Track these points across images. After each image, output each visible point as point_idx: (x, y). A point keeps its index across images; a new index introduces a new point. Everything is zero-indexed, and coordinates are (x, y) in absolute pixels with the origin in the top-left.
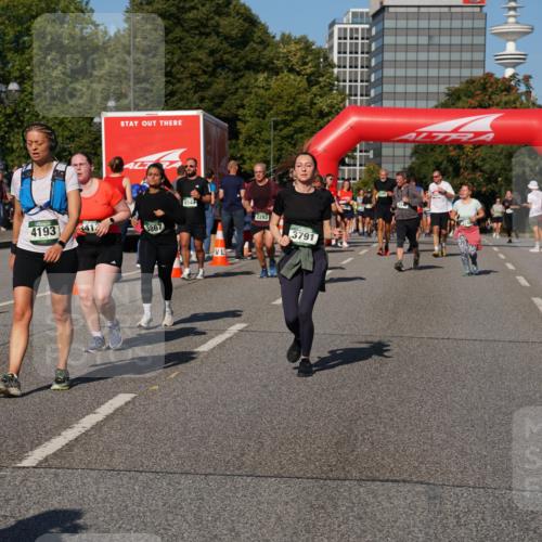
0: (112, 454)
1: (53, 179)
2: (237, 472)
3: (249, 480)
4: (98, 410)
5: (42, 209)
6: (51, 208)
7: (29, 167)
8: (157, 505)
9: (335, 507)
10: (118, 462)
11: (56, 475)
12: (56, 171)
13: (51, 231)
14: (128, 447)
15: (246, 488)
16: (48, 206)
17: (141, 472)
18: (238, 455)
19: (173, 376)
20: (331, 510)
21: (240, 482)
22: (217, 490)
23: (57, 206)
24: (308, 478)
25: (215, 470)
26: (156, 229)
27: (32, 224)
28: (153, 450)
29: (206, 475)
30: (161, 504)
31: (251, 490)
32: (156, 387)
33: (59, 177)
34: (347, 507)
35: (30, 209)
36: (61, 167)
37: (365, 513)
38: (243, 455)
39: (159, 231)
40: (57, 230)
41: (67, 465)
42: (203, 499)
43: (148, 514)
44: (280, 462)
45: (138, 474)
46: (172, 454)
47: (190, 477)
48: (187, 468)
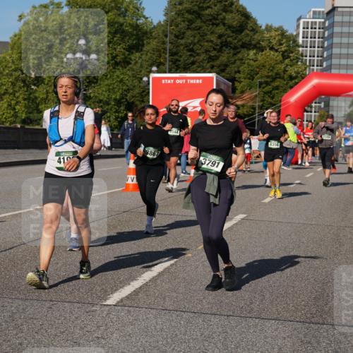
0: (164, 299)
2: (248, 315)
3: (257, 321)
4: (152, 269)
5: (66, 141)
7: (57, 108)
8: (197, 335)
9: (318, 342)
10: (168, 304)
11: (129, 311)
12: (77, 111)
14: (175, 295)
15: (256, 326)
17: (185, 312)
18: (248, 303)
19: (200, 248)
20: (315, 345)
21: (252, 322)
22: (237, 326)
24: (297, 322)
25: (234, 312)
28: (191, 297)
29: (228, 316)
30: (199, 334)
31: (259, 328)
32: (190, 255)
34: (328, 344)
35: (56, 142)
37: (340, 348)
38: (251, 303)
41: (135, 305)
42: (227, 332)
44: (277, 310)
45: (183, 313)
46: (204, 301)
47: (217, 317)
48: (214, 311)
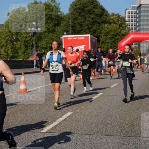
0: (67, 129)
1: (58, 55)
2: (101, 134)
3: (104, 136)
4: (63, 117)
5: (55, 62)
6: (57, 62)
7: (52, 51)
8: (79, 143)
9: (129, 144)
11: (52, 134)
12: (59, 53)
13: (56, 68)
14: (71, 127)
15: (104, 138)
16: (57, 61)
17: (75, 134)
18: (101, 129)
19: (83, 107)
20: (127, 145)
21: (102, 137)
22: (96, 139)
23: (59, 61)
24: (121, 136)
25: (95, 133)
26: (85, 67)
27: (52, 66)
28: (78, 128)
29: (92, 135)
30: (80, 143)
31: (105, 139)
32: (78, 111)
33: (60, 54)
34: (132, 144)
35: (52, 62)
36: (60, 52)
37: (137, 146)
38: (102, 129)
39: (86, 68)
40: (58, 67)
41: (55, 132)
42: (92, 142)
43: (77, 145)
44: (113, 132)
45: (74, 134)
46: (83, 129)
47: (88, 135)
48: (87, 133)
